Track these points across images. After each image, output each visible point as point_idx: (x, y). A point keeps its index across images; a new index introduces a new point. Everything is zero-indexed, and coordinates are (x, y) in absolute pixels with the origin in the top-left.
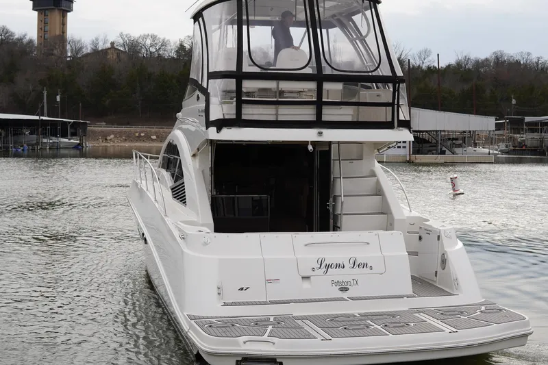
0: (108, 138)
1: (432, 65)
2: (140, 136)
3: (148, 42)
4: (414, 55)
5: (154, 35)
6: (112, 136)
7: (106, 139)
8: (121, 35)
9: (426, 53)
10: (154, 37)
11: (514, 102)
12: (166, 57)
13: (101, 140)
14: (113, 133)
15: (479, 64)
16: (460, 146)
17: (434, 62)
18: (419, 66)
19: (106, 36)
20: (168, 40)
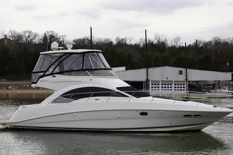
0: (9, 88)
1: (181, 45)
2: (26, 87)
3: (27, 35)
4: (171, 40)
5: (30, 31)
6: (11, 87)
7: (8, 88)
8: (11, 31)
9: (178, 39)
10: (30, 32)
11: (228, 64)
12: (37, 43)
13: (5, 89)
14: (11, 85)
15: (207, 44)
16: (212, 89)
17: (182, 43)
18: (174, 46)
19: (4, 32)
20: (38, 34)
